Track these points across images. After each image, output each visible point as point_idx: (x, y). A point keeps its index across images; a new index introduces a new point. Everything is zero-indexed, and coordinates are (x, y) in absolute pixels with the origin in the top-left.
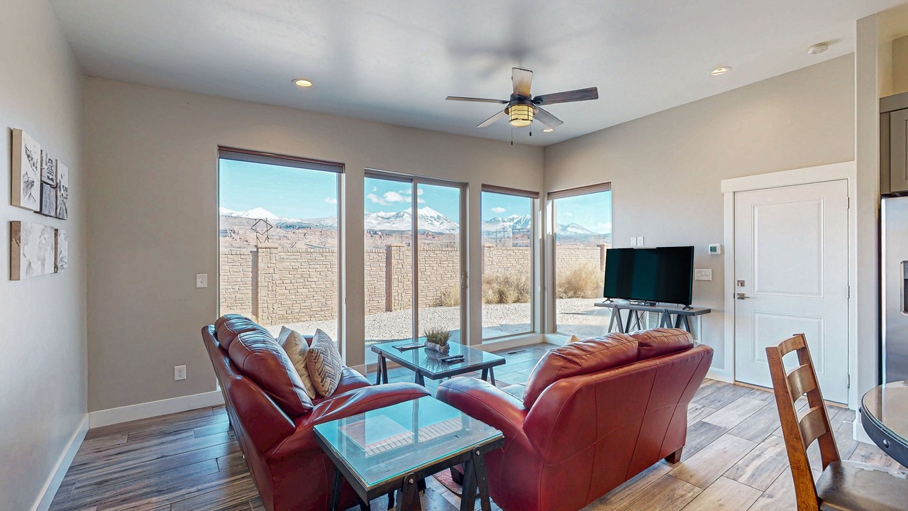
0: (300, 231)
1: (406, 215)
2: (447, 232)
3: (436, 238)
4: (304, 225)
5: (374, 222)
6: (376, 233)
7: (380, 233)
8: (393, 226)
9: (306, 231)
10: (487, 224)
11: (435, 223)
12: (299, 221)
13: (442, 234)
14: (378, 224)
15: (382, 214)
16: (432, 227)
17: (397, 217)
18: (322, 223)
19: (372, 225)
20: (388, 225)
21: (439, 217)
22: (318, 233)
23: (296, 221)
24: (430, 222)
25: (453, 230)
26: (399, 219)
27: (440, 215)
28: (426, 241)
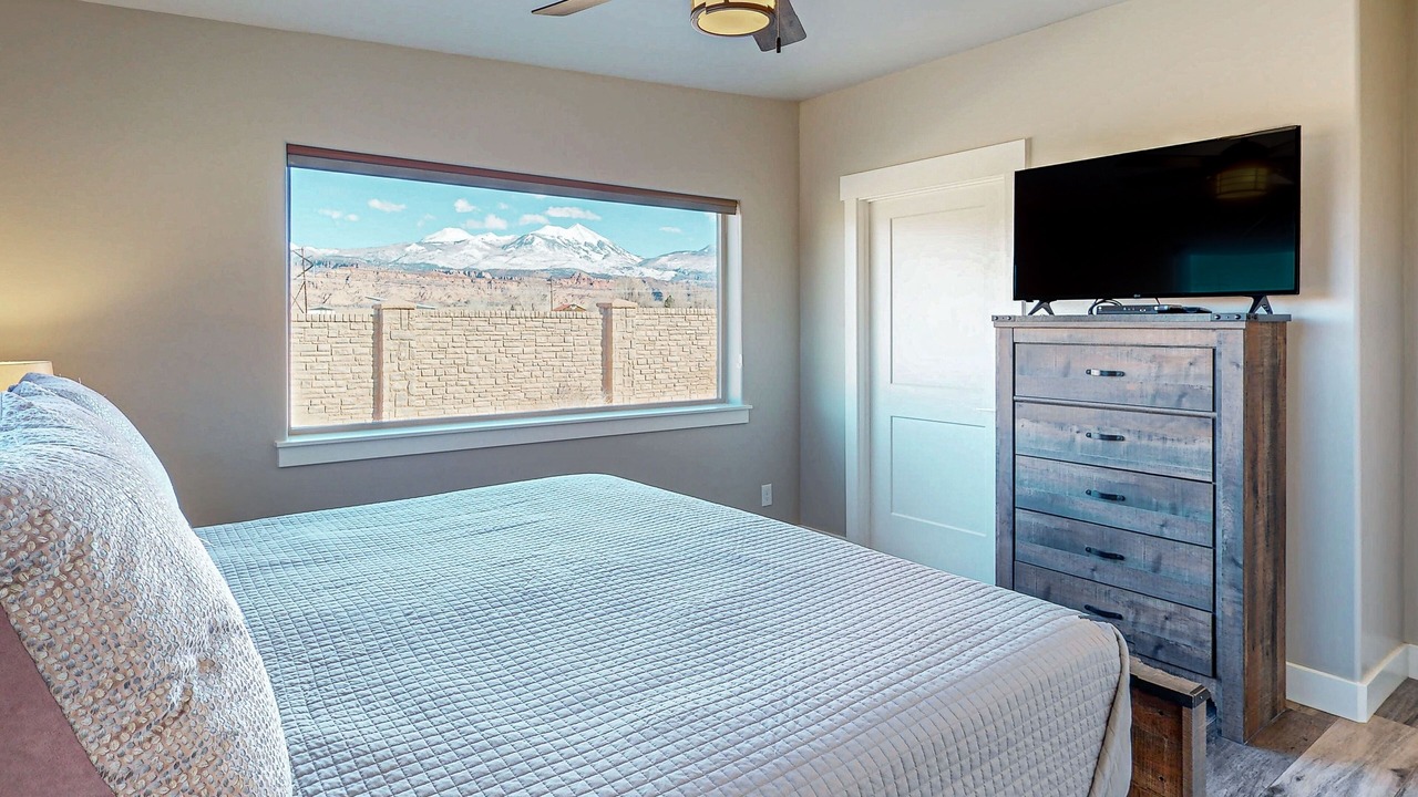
0: (338, 271)
1: (537, 240)
2: (618, 273)
3: (596, 285)
4: (345, 261)
5: (478, 255)
6: (480, 276)
7: (488, 276)
8: (514, 261)
9: (349, 272)
10: (696, 258)
11: (597, 257)
12: (336, 252)
13: (607, 277)
14: (485, 257)
15: (491, 237)
16: (588, 263)
17: (521, 243)
18: (380, 256)
19: (472, 261)
20: (504, 259)
21: (600, 244)
22: (372, 276)
23: (331, 252)
24: (584, 253)
25: (629, 268)
26: (524, 248)
27: (603, 239)
28: (576, 292)
